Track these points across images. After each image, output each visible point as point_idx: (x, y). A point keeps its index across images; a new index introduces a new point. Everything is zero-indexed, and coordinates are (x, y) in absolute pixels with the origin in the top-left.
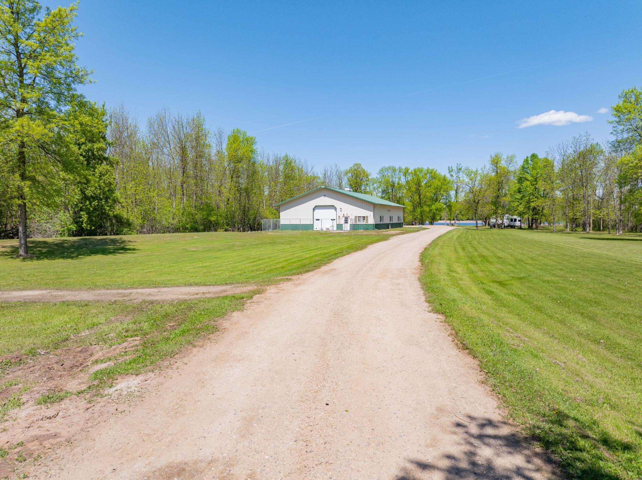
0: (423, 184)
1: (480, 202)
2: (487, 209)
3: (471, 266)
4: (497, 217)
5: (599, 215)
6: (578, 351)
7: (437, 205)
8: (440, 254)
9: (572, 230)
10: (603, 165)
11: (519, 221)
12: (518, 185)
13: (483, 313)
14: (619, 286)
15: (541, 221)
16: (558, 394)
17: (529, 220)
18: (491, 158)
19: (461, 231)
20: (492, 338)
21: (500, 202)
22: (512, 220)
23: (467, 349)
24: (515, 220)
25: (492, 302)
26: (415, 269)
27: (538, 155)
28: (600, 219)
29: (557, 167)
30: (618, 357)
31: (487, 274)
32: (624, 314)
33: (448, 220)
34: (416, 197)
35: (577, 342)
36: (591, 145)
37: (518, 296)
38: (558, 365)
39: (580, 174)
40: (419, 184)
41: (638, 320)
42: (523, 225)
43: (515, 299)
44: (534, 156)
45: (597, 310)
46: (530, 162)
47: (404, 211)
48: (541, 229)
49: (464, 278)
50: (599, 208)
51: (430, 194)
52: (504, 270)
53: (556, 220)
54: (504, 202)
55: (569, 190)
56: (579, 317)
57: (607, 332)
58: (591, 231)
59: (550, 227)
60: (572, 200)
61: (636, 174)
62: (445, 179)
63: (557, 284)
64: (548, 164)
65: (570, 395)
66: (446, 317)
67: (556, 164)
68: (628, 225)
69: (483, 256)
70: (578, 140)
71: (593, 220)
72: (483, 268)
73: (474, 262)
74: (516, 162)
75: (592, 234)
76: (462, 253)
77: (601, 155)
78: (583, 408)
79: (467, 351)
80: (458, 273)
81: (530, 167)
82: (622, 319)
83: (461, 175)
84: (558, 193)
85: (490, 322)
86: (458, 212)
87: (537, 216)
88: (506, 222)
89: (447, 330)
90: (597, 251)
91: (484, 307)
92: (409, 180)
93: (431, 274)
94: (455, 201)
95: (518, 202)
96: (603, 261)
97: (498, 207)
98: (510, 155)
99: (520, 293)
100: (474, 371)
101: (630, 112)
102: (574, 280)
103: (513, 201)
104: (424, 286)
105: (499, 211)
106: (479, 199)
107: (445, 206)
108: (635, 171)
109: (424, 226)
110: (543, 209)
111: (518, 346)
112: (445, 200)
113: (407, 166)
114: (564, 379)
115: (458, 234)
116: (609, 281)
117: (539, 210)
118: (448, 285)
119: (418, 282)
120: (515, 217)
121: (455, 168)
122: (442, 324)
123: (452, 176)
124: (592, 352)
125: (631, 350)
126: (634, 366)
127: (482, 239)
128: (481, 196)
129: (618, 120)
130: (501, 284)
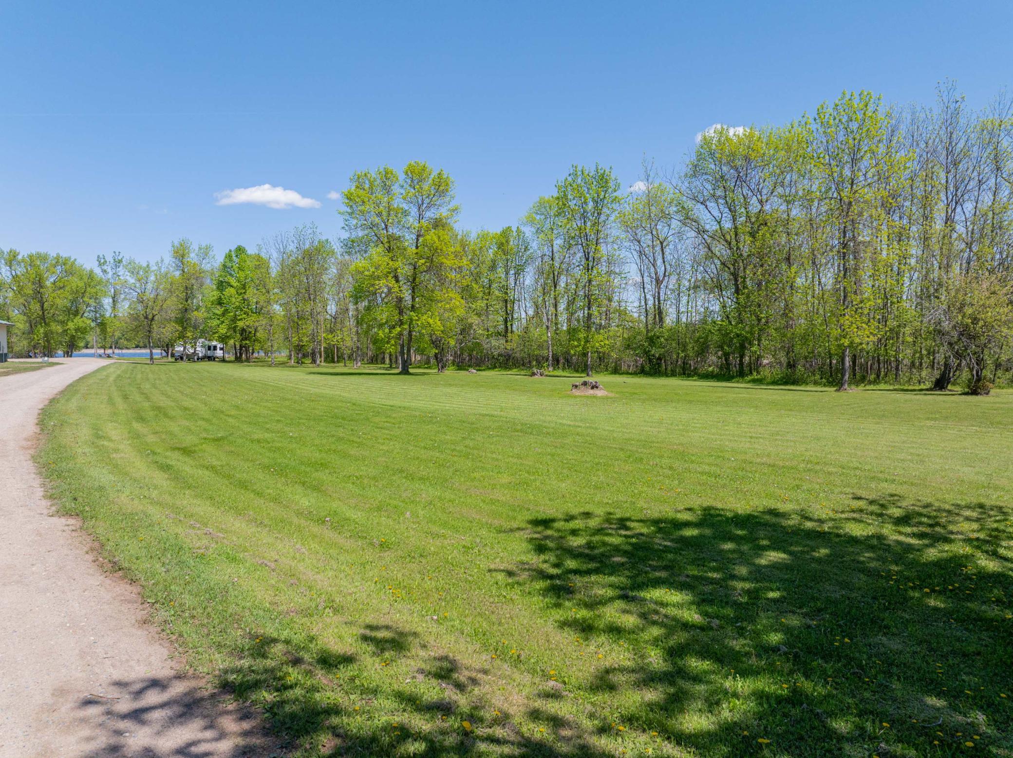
0: (48, 283)
1: (156, 318)
2: (168, 331)
3: (136, 426)
4: (185, 343)
5: (332, 341)
6: (295, 540)
7: (78, 322)
8: (80, 409)
9: (298, 363)
10: (335, 271)
11: (221, 349)
12: (216, 293)
13: (151, 503)
14: (352, 438)
15: (253, 350)
16: (264, 610)
17: (235, 347)
18: (173, 246)
19: (123, 368)
20: (165, 544)
21: (190, 319)
22: (209, 348)
23: (120, 569)
24: (215, 348)
25: (168, 482)
26: (27, 439)
27: (246, 249)
28: (334, 346)
29: (275, 270)
30: (347, 538)
31: (164, 437)
32: (357, 477)
33: (101, 347)
34: (35, 307)
35: (295, 526)
36: (319, 242)
37: (211, 468)
38: (266, 565)
39: (305, 280)
40: (39, 283)
41: (373, 483)
42: (226, 356)
43: (207, 473)
44: (240, 250)
45: (323, 476)
46: (234, 258)
47: (8, 332)
48: (254, 362)
49: (121, 447)
50: (331, 331)
51: (62, 301)
52: (193, 428)
53: (275, 348)
54: (196, 320)
55: (292, 304)
56: (299, 489)
57: (335, 505)
58: (323, 364)
59: (267, 359)
60: (296, 319)
61: (373, 285)
62: (91, 275)
63: (271, 444)
64: (261, 264)
65: (281, 608)
66: (84, 520)
67: (272, 264)
68: (367, 354)
69: (159, 409)
70: (302, 233)
71: (325, 348)
72: (158, 429)
73: (141, 419)
74: (213, 257)
75: (324, 367)
76: (121, 405)
77: (332, 257)
78: (297, 624)
79: (121, 573)
80: (110, 440)
81: (234, 267)
82: (353, 483)
83: (121, 271)
84: (276, 307)
85: (164, 517)
86: (117, 334)
87: (247, 342)
88: (201, 351)
89: (84, 542)
90: (327, 391)
91: (155, 494)
92: (19, 273)
93: (60, 446)
94: (113, 315)
95: (218, 319)
96: (333, 405)
97: (186, 328)
98: (204, 245)
99: (215, 463)
100: (130, 606)
101: (363, 202)
102: (295, 436)
103: (211, 318)
104: (44, 470)
105: (189, 334)
106: (155, 313)
107: (93, 324)
108: (372, 282)
109: (51, 360)
110: (256, 330)
111: (207, 548)
112: (93, 314)
113: (14, 248)
114: (273, 586)
115: (119, 372)
116: (341, 433)
117: (250, 332)
118: (90, 463)
119: (30, 463)
120: (214, 343)
121: (109, 259)
122: (74, 534)
123: (104, 271)
124: (314, 536)
125: (362, 525)
126: (365, 546)
127: (160, 379)
128: (158, 308)
129: (349, 211)
130: (186, 451)
